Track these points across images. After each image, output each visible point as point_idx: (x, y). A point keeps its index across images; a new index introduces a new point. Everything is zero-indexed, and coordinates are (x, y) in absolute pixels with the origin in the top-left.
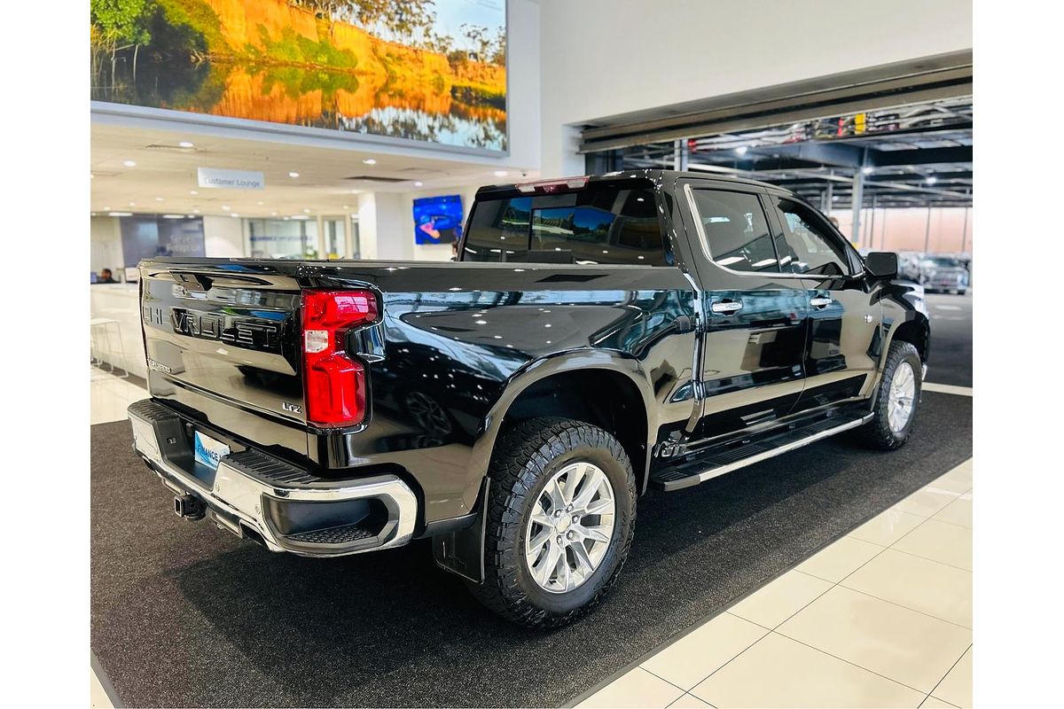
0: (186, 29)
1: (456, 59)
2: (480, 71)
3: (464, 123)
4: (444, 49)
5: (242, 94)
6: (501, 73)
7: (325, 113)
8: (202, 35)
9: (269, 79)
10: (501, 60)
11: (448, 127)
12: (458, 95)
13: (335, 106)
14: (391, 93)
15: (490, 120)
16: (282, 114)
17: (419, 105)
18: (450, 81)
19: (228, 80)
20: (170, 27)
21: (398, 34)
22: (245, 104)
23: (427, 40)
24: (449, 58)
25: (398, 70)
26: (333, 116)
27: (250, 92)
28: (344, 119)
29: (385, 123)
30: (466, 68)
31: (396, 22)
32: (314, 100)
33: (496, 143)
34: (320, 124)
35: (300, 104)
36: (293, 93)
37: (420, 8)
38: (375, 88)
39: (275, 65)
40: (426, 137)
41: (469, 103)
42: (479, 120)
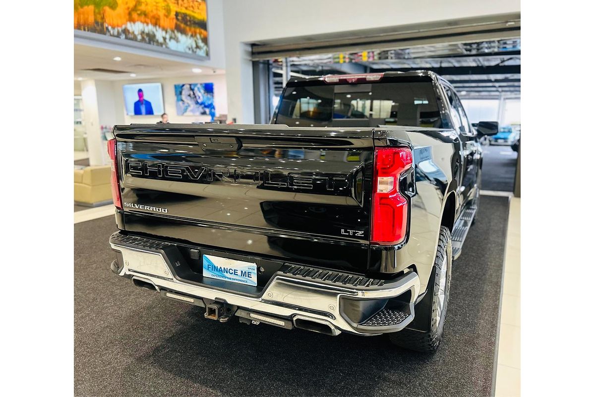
2: (191, 3)
3: (184, 36)
6: (203, 6)
7: (97, 22)
11: (174, 39)
12: (179, 18)
13: (103, 18)
14: (139, 12)
15: (198, 36)
17: (156, 22)
18: (174, 8)
26: (102, 25)
28: (110, 28)
29: (136, 33)
30: (183, 1)
32: (89, 13)
33: (202, 51)
35: (79, 14)
40: (161, 45)
41: (186, 24)
42: (192, 36)
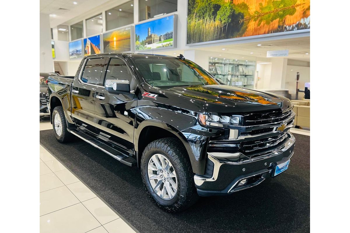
0: (239, 13)
5: (252, 28)
7: (279, 27)
8: (243, 14)
9: (261, 21)
13: (284, 23)
16: (263, 31)
19: (248, 25)
20: (236, 15)
22: (252, 31)
26: (282, 27)
27: (254, 27)
28: (287, 27)
34: (277, 31)
35: (270, 26)
36: (268, 23)
38: (304, 9)
39: (263, 15)
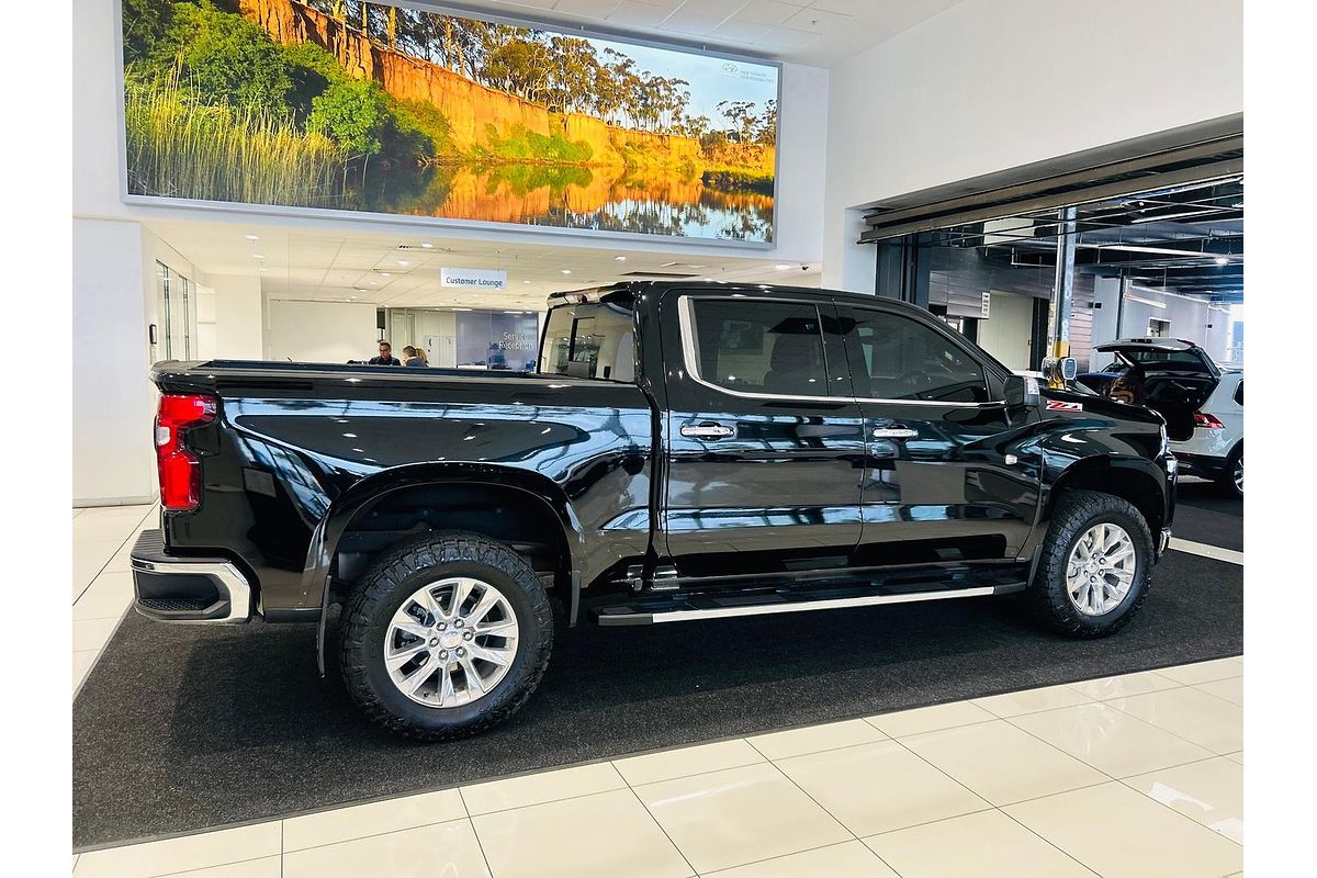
0: (415, 134)
1: (711, 143)
2: (741, 153)
3: (718, 213)
4: (697, 131)
5: (467, 195)
6: (769, 154)
7: (552, 210)
8: (430, 139)
9: (496, 178)
10: (769, 138)
12: (712, 182)
14: (628, 184)
15: (751, 208)
16: (505, 212)
17: (662, 196)
18: (701, 167)
19: (453, 182)
20: (400, 134)
21: (641, 121)
22: (469, 205)
23: (676, 123)
24: (702, 142)
25: (638, 159)
29: (621, 217)
30: (723, 151)
31: (640, 107)
32: (542, 197)
33: (758, 234)
34: (547, 222)
35: (525, 202)
36: (519, 191)
37: (670, 90)
38: (611, 180)
39: (501, 164)
40: (669, 231)
41: (725, 190)
42: (737, 209)
